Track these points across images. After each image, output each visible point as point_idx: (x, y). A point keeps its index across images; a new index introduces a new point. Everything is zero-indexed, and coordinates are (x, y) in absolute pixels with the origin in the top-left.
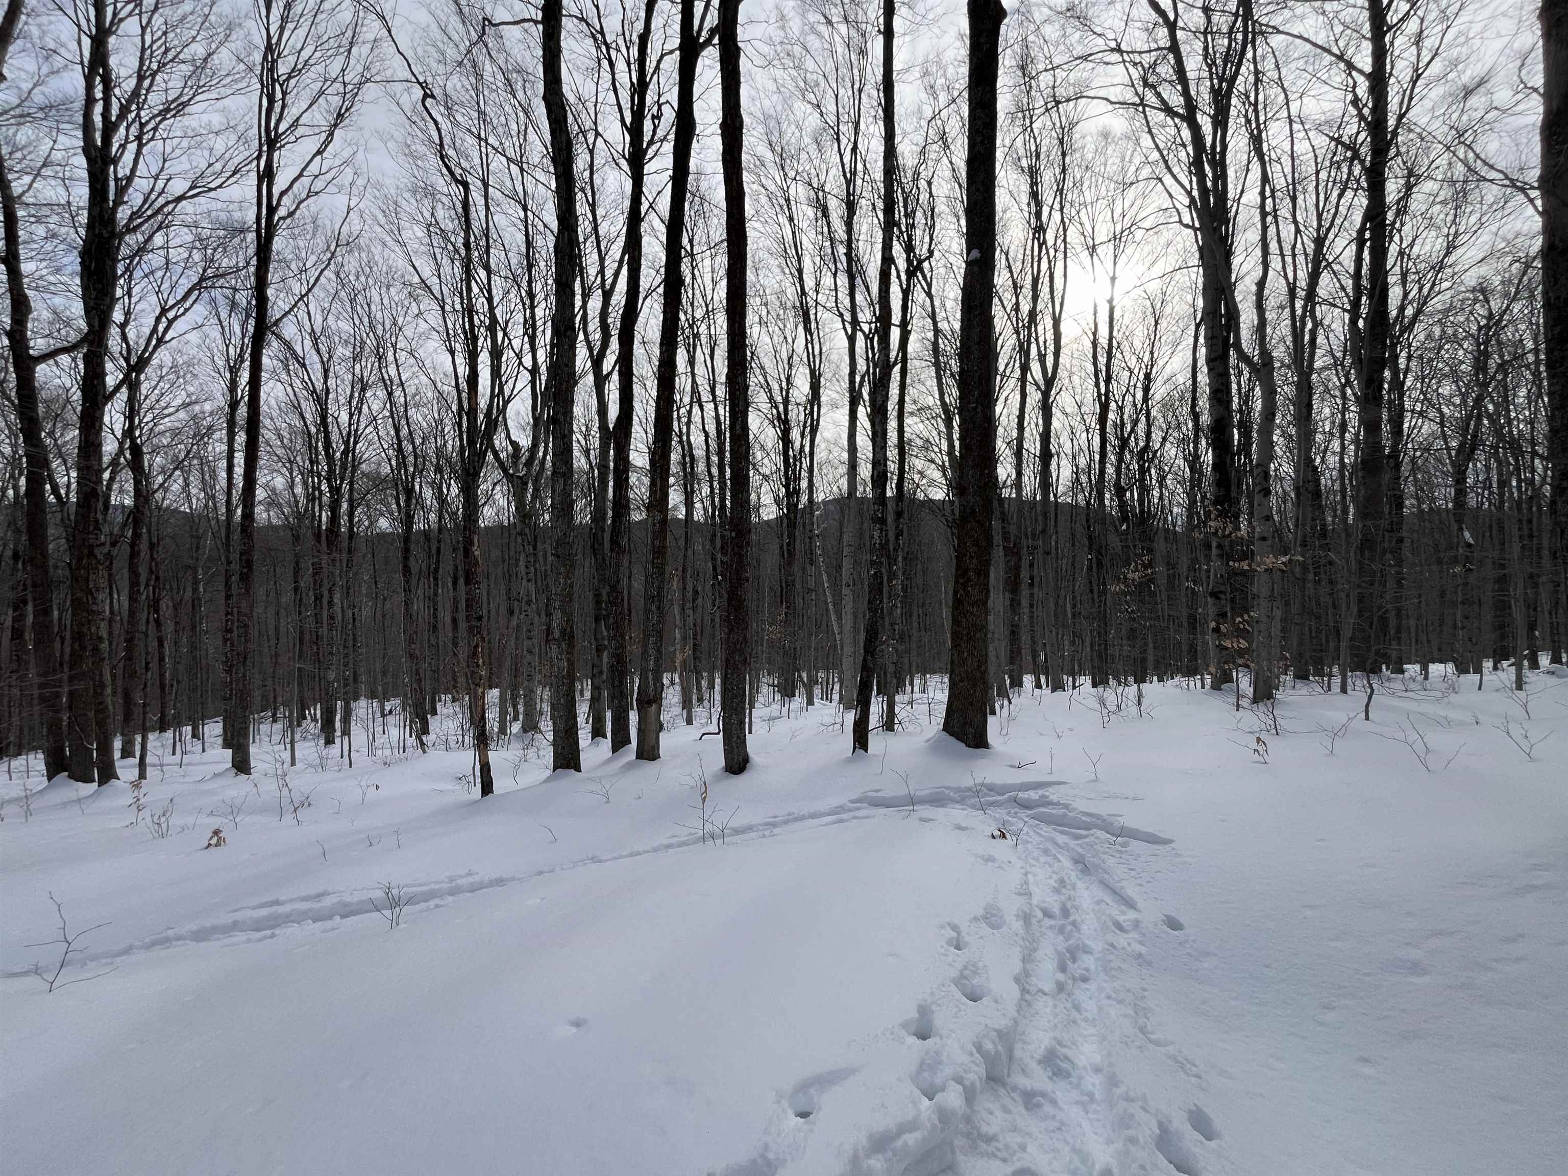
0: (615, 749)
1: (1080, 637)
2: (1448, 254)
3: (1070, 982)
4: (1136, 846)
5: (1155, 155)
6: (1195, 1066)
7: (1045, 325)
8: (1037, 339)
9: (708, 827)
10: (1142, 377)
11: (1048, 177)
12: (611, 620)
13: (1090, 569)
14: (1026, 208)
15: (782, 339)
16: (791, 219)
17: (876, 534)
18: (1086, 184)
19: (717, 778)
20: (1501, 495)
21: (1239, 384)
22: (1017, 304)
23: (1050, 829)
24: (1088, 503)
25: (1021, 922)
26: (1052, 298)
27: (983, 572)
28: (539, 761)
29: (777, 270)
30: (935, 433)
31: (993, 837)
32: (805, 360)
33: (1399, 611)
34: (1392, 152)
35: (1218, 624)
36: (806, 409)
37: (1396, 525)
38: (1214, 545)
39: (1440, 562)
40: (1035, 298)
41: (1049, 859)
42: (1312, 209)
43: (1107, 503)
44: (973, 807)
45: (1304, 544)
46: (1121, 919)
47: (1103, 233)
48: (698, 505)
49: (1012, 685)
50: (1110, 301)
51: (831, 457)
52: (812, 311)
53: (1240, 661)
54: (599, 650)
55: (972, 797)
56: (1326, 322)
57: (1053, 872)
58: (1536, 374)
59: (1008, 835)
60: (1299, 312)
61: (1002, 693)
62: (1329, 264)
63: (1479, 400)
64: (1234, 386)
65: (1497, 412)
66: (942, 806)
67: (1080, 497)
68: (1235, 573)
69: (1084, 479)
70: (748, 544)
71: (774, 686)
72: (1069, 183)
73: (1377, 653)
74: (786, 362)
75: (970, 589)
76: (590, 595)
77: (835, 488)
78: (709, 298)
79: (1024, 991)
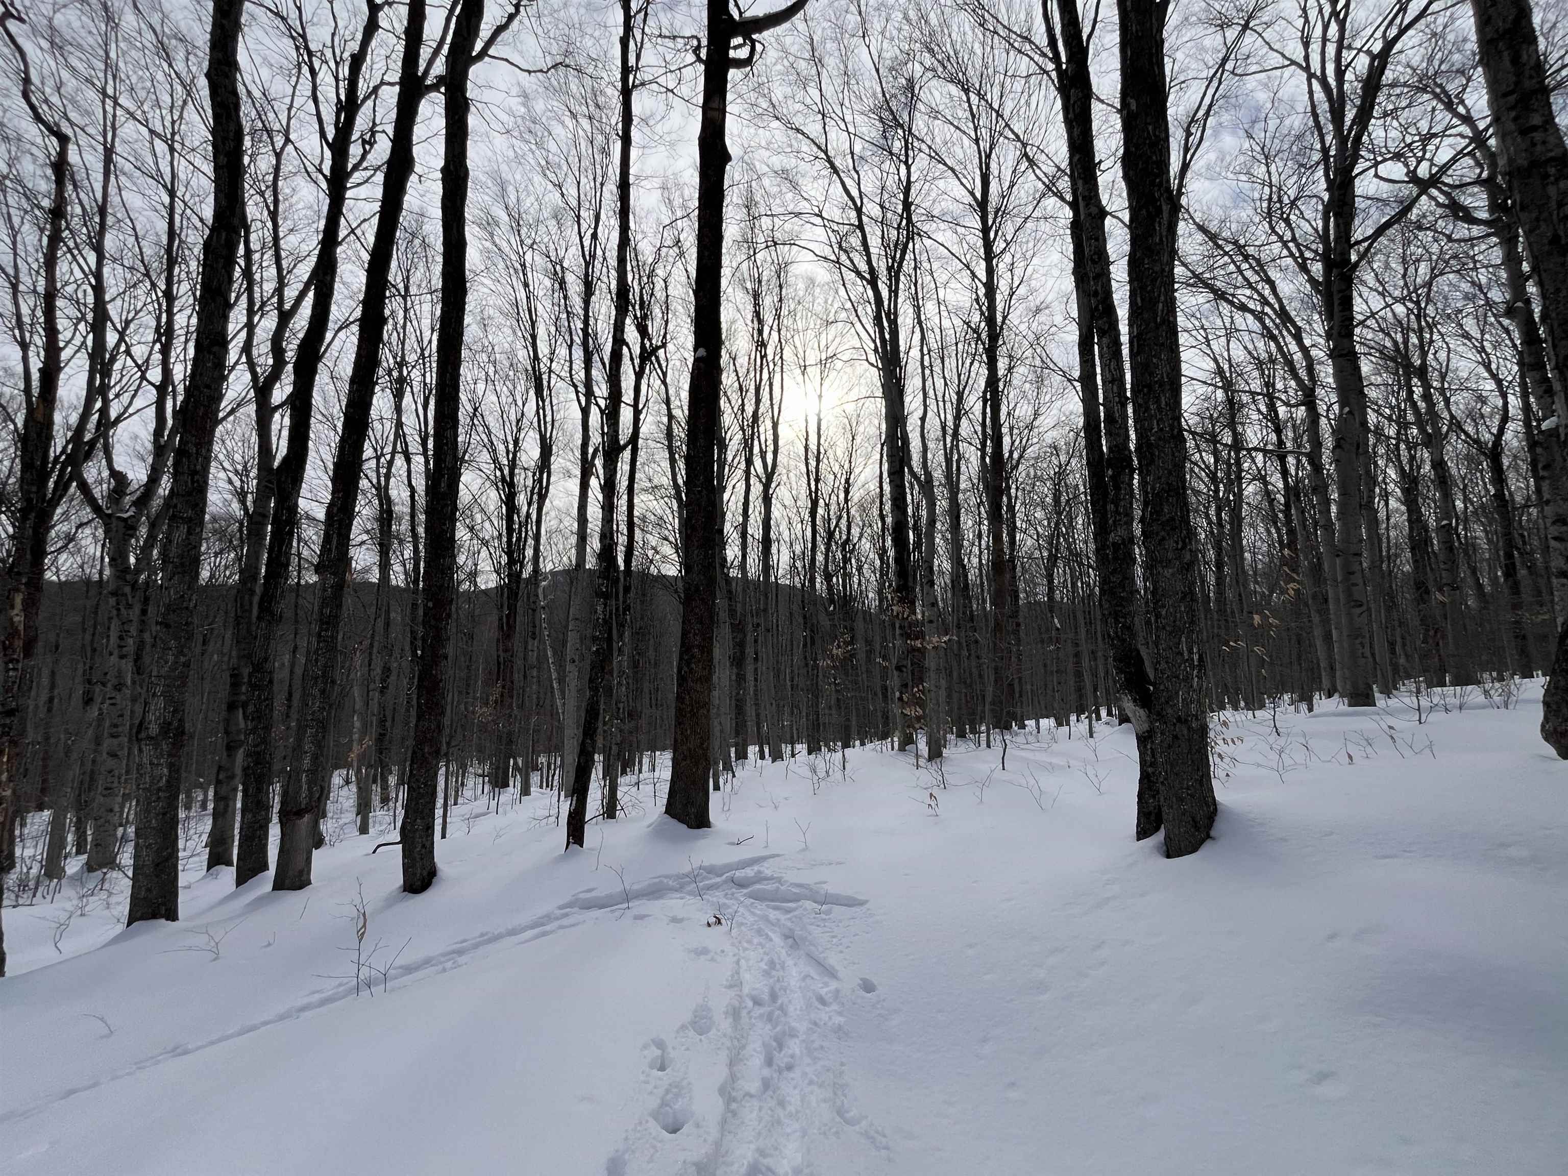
0: (241, 880)
1: (798, 707)
2: (1035, 419)
3: (775, 1075)
4: (838, 911)
5: (848, 305)
6: (885, 1136)
7: (765, 426)
8: (759, 437)
9: (365, 972)
10: (843, 481)
11: (768, 301)
12: (251, 708)
13: (805, 645)
14: (750, 323)
15: (510, 400)
16: (526, 285)
17: (600, 609)
18: (799, 315)
19: (390, 902)
20: (1073, 593)
21: (912, 494)
22: (743, 405)
23: (764, 907)
24: (803, 585)
25: (730, 1020)
26: (772, 405)
27: (707, 649)
28: (106, 912)
29: (509, 331)
30: (668, 511)
31: (709, 925)
32: (536, 424)
33: (1020, 679)
34: (1000, 342)
35: (901, 693)
36: (534, 474)
37: (1015, 613)
38: (897, 626)
39: (1042, 641)
40: (758, 401)
41: (762, 940)
42: (955, 370)
43: (818, 586)
44: (691, 893)
45: (959, 627)
46: (823, 992)
47: (812, 357)
48: (397, 568)
49: (738, 758)
50: (819, 415)
51: (562, 526)
52: (545, 377)
53: (917, 726)
54: (231, 748)
55: (690, 883)
56: (967, 456)
57: (765, 953)
58: (1086, 509)
59: (723, 921)
60: (949, 446)
61: (728, 767)
62: (966, 412)
63: (1057, 524)
64: (909, 497)
65: (1067, 533)
66: (657, 898)
67: (797, 579)
68: (914, 649)
69: (799, 564)
70: (449, 616)
71: (483, 776)
72: (784, 312)
73: (1008, 713)
74: (514, 424)
75: (693, 666)
76: (226, 676)
77: (565, 559)
78: (425, 343)
79: (730, 1100)
